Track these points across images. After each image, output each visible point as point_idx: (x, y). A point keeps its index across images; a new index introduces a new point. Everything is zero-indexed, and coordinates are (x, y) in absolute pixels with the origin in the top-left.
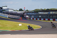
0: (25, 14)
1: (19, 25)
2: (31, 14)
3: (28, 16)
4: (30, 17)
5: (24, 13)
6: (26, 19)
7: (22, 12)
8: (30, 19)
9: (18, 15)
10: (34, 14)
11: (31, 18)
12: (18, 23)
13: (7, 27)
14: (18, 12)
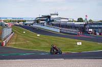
0: (86, 27)
1: (78, 44)
2: (96, 26)
3: (91, 30)
4: (95, 31)
5: (85, 25)
6: (89, 34)
7: (83, 23)
9: (76, 27)
10: (101, 26)
11: (97, 33)
12: (76, 40)
14: (76, 23)
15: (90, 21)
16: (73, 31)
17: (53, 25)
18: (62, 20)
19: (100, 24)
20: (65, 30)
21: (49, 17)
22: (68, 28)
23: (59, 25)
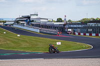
0: (65, 27)
1: (58, 43)
2: (75, 26)
3: (70, 30)
4: (74, 31)
5: (64, 25)
6: (68, 34)
7: (62, 23)
8: (75, 34)
9: (55, 28)
10: (80, 26)
12: (56, 40)
13: (38, 46)
14: (55, 23)
15: (69, 21)
16: (53, 31)
17: (33, 25)
18: (42, 20)
19: (78, 24)
20: (44, 30)
21: (29, 17)
22: (48, 28)
23: (39, 26)
